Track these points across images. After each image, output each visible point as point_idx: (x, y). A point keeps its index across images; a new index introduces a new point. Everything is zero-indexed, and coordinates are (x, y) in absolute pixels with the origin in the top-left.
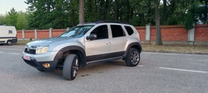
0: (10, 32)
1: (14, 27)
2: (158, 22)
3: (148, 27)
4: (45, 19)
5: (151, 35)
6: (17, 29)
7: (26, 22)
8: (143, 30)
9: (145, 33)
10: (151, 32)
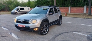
0: (28, 9)
1: (30, 7)
2: (90, 5)
3: (85, 7)
4: (41, 3)
5: (86, 11)
6: (31, 8)
7: (34, 5)
8: (83, 9)
9: (83, 10)
10: (86, 9)
